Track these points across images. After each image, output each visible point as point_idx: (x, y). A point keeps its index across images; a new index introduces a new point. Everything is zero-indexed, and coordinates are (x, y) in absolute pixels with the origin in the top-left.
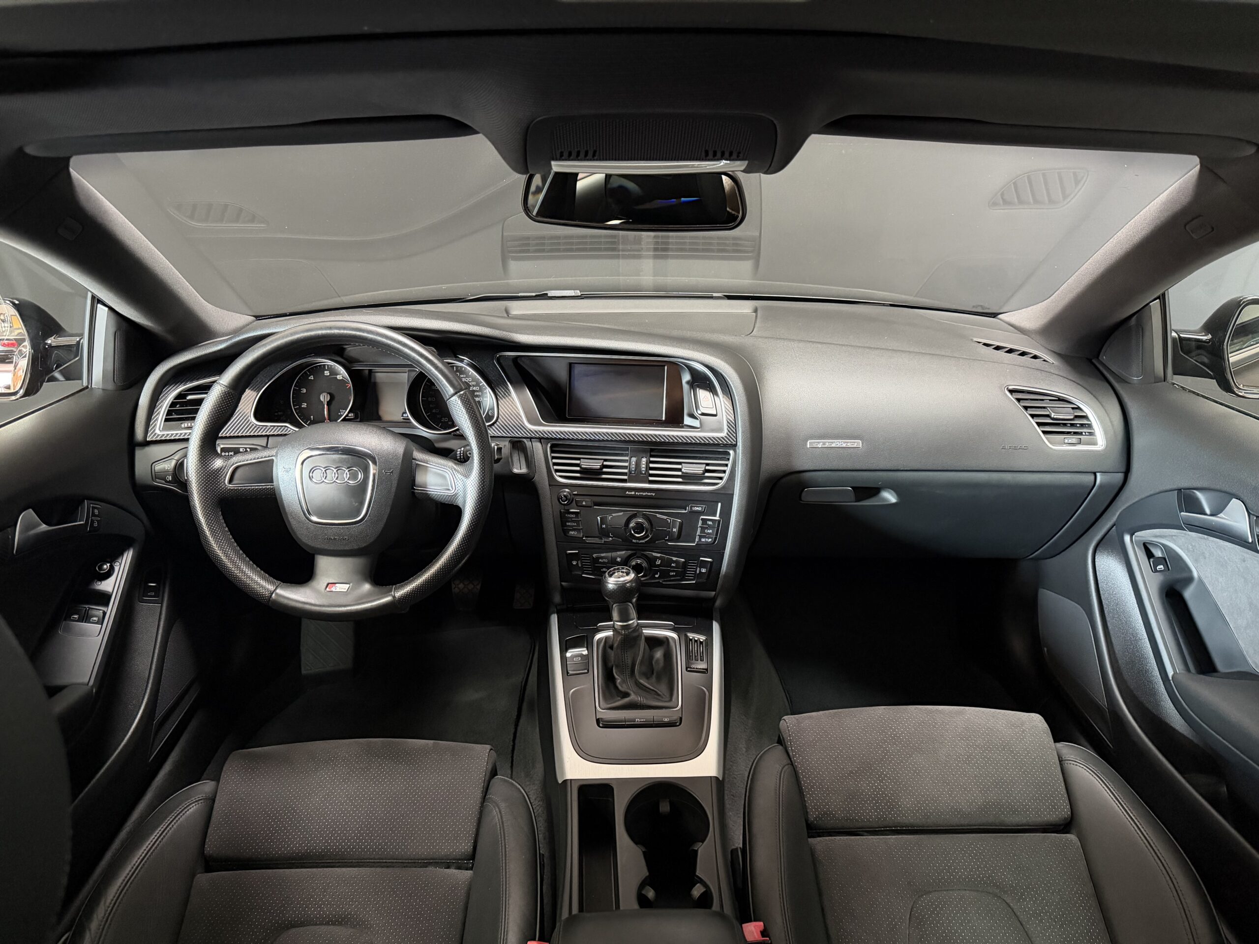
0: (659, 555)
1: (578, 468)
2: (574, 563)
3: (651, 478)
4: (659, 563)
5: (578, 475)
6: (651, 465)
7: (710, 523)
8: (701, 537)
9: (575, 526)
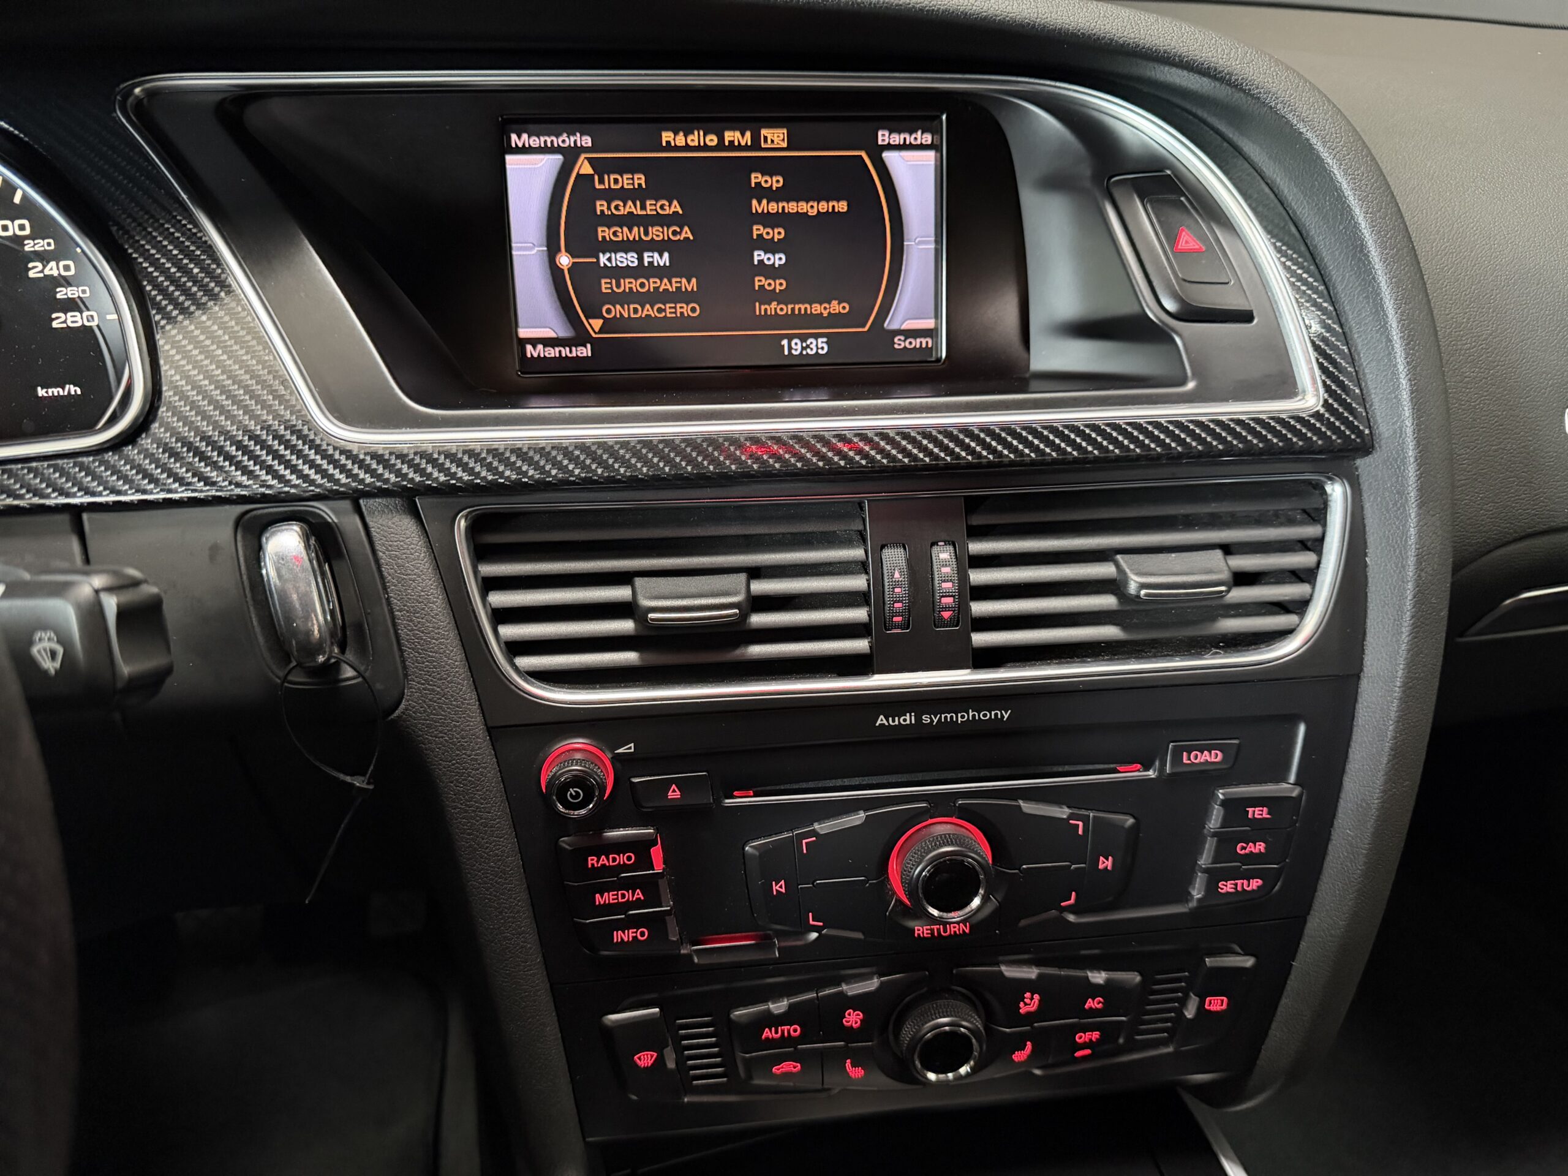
0: (1031, 973)
1: (626, 626)
3: (980, 639)
5: (629, 657)
6: (979, 577)
7: (1258, 813)
8: (1214, 877)
9: (638, 904)
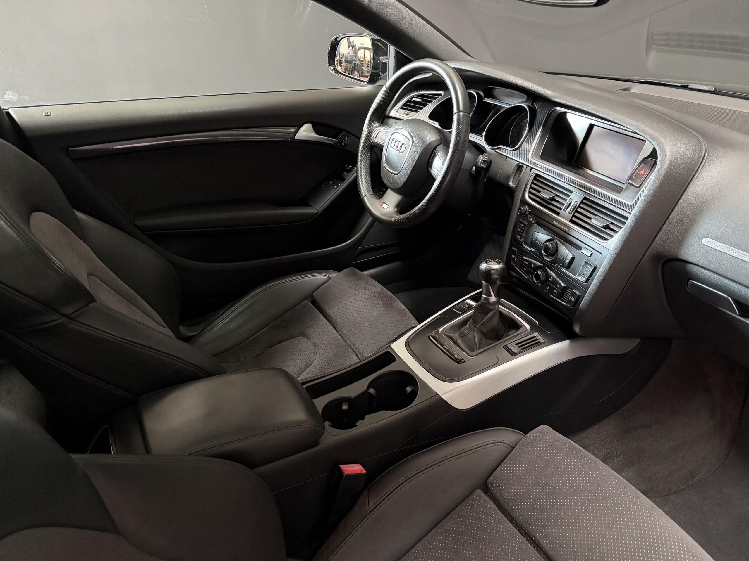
0: (554, 275)
1: (540, 195)
2: (513, 257)
4: (551, 280)
5: (536, 198)
6: (579, 209)
7: (589, 266)
8: (580, 274)
9: (521, 232)
